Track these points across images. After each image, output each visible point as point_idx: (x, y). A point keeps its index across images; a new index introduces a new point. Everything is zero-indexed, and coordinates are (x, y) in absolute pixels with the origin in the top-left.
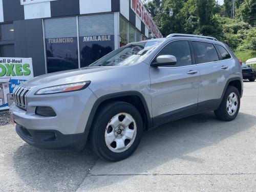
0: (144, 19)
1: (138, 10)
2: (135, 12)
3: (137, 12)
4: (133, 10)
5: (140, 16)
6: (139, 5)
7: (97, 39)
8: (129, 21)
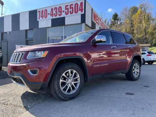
0: (102, 26)
1: (98, 21)
2: (96, 23)
3: (97, 22)
4: (94, 22)
5: (99, 25)
6: (98, 18)
8: (91, 28)
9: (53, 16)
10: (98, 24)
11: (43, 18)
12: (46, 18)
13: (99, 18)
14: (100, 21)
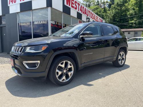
0: (81, 10)
1: (74, 6)
2: (70, 7)
5: (76, 9)
6: (74, 2)
7: (40, 22)
9: (21, 1)
10: (74, 9)
11: (12, 3)
12: (15, 2)
13: (76, 2)
14: (77, 5)
